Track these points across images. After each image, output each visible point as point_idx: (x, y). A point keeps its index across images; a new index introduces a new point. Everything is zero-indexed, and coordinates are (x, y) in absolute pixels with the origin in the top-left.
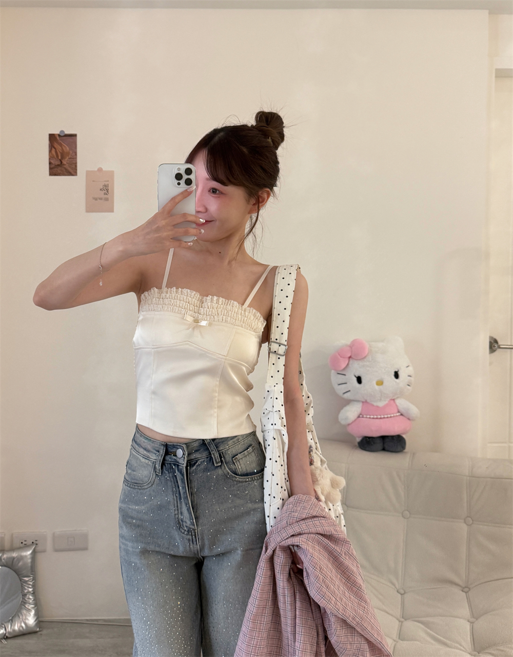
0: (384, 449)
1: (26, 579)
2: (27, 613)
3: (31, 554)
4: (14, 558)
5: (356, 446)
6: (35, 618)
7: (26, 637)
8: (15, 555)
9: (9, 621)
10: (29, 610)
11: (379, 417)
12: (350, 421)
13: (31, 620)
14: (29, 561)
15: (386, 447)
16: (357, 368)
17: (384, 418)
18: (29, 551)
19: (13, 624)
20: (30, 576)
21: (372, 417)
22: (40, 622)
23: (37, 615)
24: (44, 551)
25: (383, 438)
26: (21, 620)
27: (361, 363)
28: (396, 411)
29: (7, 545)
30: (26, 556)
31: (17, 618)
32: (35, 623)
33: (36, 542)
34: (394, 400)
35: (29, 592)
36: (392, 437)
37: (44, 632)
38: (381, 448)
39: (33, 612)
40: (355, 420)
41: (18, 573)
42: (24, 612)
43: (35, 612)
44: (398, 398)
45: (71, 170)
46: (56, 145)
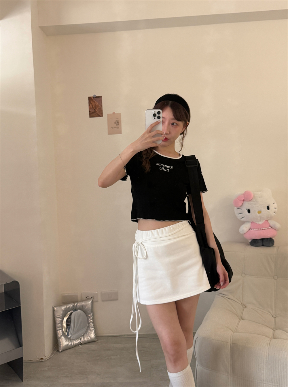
0: (263, 245)
1: (89, 315)
2: (91, 332)
3: (91, 303)
4: (83, 305)
5: (248, 244)
6: (95, 334)
7: (91, 343)
8: (83, 303)
9: (82, 336)
10: (91, 331)
11: (260, 229)
12: (245, 232)
13: (93, 335)
14: (90, 306)
15: (264, 244)
16: (247, 205)
17: (262, 230)
18: (90, 301)
19: (84, 337)
20: (91, 314)
21: (256, 229)
22: (97, 336)
23: (96, 333)
24: (97, 301)
25: (262, 239)
26: (88, 335)
27: (250, 203)
28: (269, 226)
29: (79, 299)
30: (89, 304)
31: (86, 335)
32: (94, 337)
33: (93, 297)
34: (267, 220)
35: (91, 322)
36: (267, 239)
37: (99, 341)
38: (262, 245)
40: (248, 231)
41: (86, 312)
42: (89, 331)
43: (94, 332)
44: (269, 219)
45: (100, 114)
46: (92, 102)
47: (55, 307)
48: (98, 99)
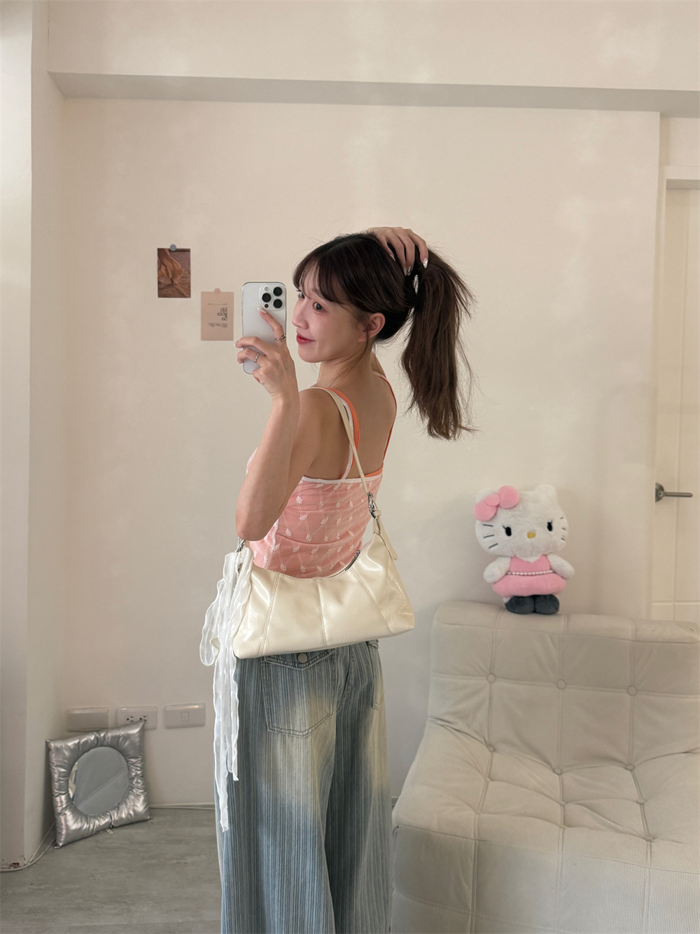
0: (535, 612)
1: (134, 760)
7: (134, 826)
10: (137, 796)
11: (530, 574)
12: (496, 578)
15: (537, 610)
16: (504, 518)
17: (536, 575)
19: (119, 811)
20: (138, 757)
21: (522, 574)
25: (534, 597)
26: (129, 806)
27: (512, 512)
28: (548, 568)
32: (144, 810)
34: (546, 555)
36: (545, 596)
38: (533, 610)
39: (142, 798)
40: (503, 577)
42: (132, 797)
43: (145, 798)
44: (550, 553)
45: (183, 291)
46: (166, 262)
47: (51, 740)
48: (183, 255)
